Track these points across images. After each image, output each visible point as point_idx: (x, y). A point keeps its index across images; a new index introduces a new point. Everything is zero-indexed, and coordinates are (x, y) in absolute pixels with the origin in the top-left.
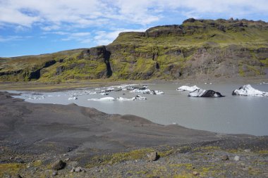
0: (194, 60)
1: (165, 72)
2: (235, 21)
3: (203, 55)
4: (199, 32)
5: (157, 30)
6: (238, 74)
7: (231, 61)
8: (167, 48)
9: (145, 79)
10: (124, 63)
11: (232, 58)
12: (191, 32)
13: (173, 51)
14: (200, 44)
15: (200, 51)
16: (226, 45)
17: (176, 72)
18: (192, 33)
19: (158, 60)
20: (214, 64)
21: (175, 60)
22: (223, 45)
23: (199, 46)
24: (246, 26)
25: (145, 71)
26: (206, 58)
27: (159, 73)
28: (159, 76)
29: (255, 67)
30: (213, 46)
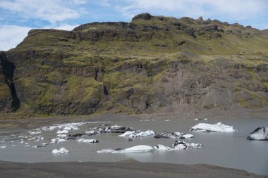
0: (165, 81)
1: (118, 100)
2: (206, 23)
3: (179, 73)
4: (161, 36)
5: (95, 28)
6: (238, 104)
7: (223, 83)
8: (116, 61)
9: (86, 113)
10: (44, 84)
11: (223, 79)
12: (148, 36)
13: (130, 66)
14: (171, 56)
15: (175, 66)
16: (211, 58)
17: (139, 101)
18: (149, 38)
19: (105, 80)
20: (199, 89)
21: (134, 80)
22: (206, 58)
23: (172, 59)
24: (222, 31)
25: (85, 99)
26: (185, 78)
27: (109, 103)
28: (110, 108)
29: (258, 92)
30: (194, 60)
